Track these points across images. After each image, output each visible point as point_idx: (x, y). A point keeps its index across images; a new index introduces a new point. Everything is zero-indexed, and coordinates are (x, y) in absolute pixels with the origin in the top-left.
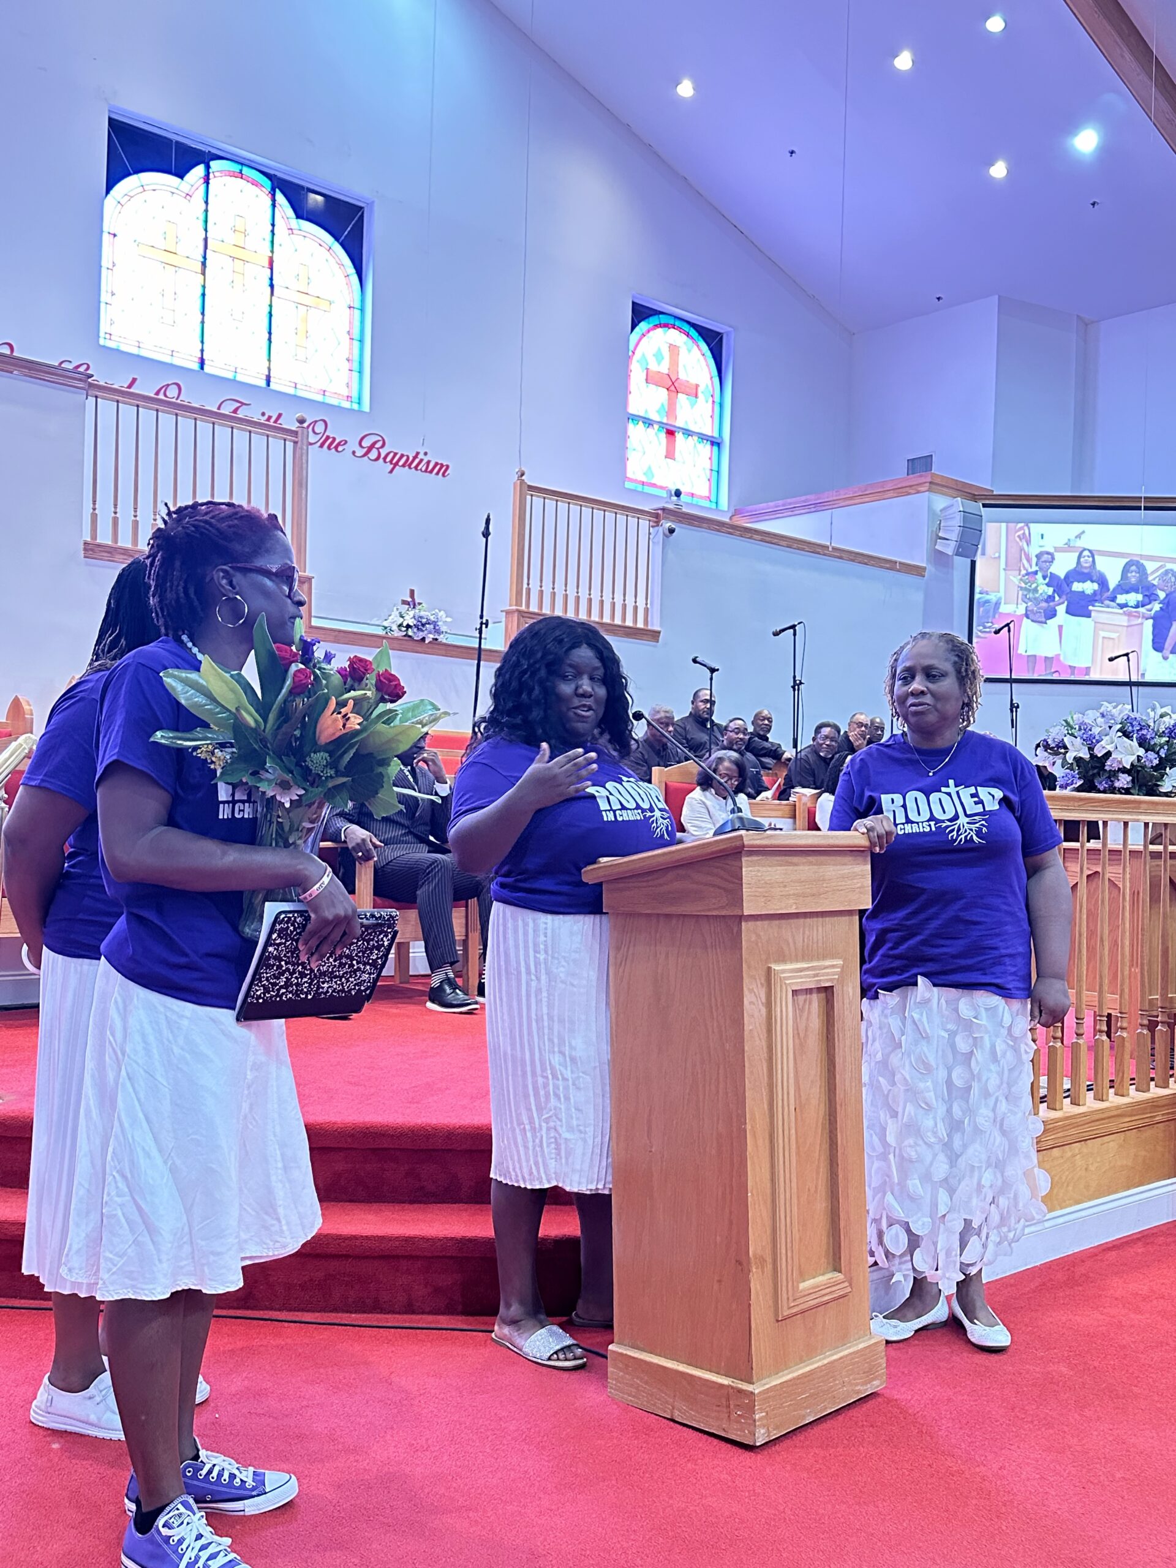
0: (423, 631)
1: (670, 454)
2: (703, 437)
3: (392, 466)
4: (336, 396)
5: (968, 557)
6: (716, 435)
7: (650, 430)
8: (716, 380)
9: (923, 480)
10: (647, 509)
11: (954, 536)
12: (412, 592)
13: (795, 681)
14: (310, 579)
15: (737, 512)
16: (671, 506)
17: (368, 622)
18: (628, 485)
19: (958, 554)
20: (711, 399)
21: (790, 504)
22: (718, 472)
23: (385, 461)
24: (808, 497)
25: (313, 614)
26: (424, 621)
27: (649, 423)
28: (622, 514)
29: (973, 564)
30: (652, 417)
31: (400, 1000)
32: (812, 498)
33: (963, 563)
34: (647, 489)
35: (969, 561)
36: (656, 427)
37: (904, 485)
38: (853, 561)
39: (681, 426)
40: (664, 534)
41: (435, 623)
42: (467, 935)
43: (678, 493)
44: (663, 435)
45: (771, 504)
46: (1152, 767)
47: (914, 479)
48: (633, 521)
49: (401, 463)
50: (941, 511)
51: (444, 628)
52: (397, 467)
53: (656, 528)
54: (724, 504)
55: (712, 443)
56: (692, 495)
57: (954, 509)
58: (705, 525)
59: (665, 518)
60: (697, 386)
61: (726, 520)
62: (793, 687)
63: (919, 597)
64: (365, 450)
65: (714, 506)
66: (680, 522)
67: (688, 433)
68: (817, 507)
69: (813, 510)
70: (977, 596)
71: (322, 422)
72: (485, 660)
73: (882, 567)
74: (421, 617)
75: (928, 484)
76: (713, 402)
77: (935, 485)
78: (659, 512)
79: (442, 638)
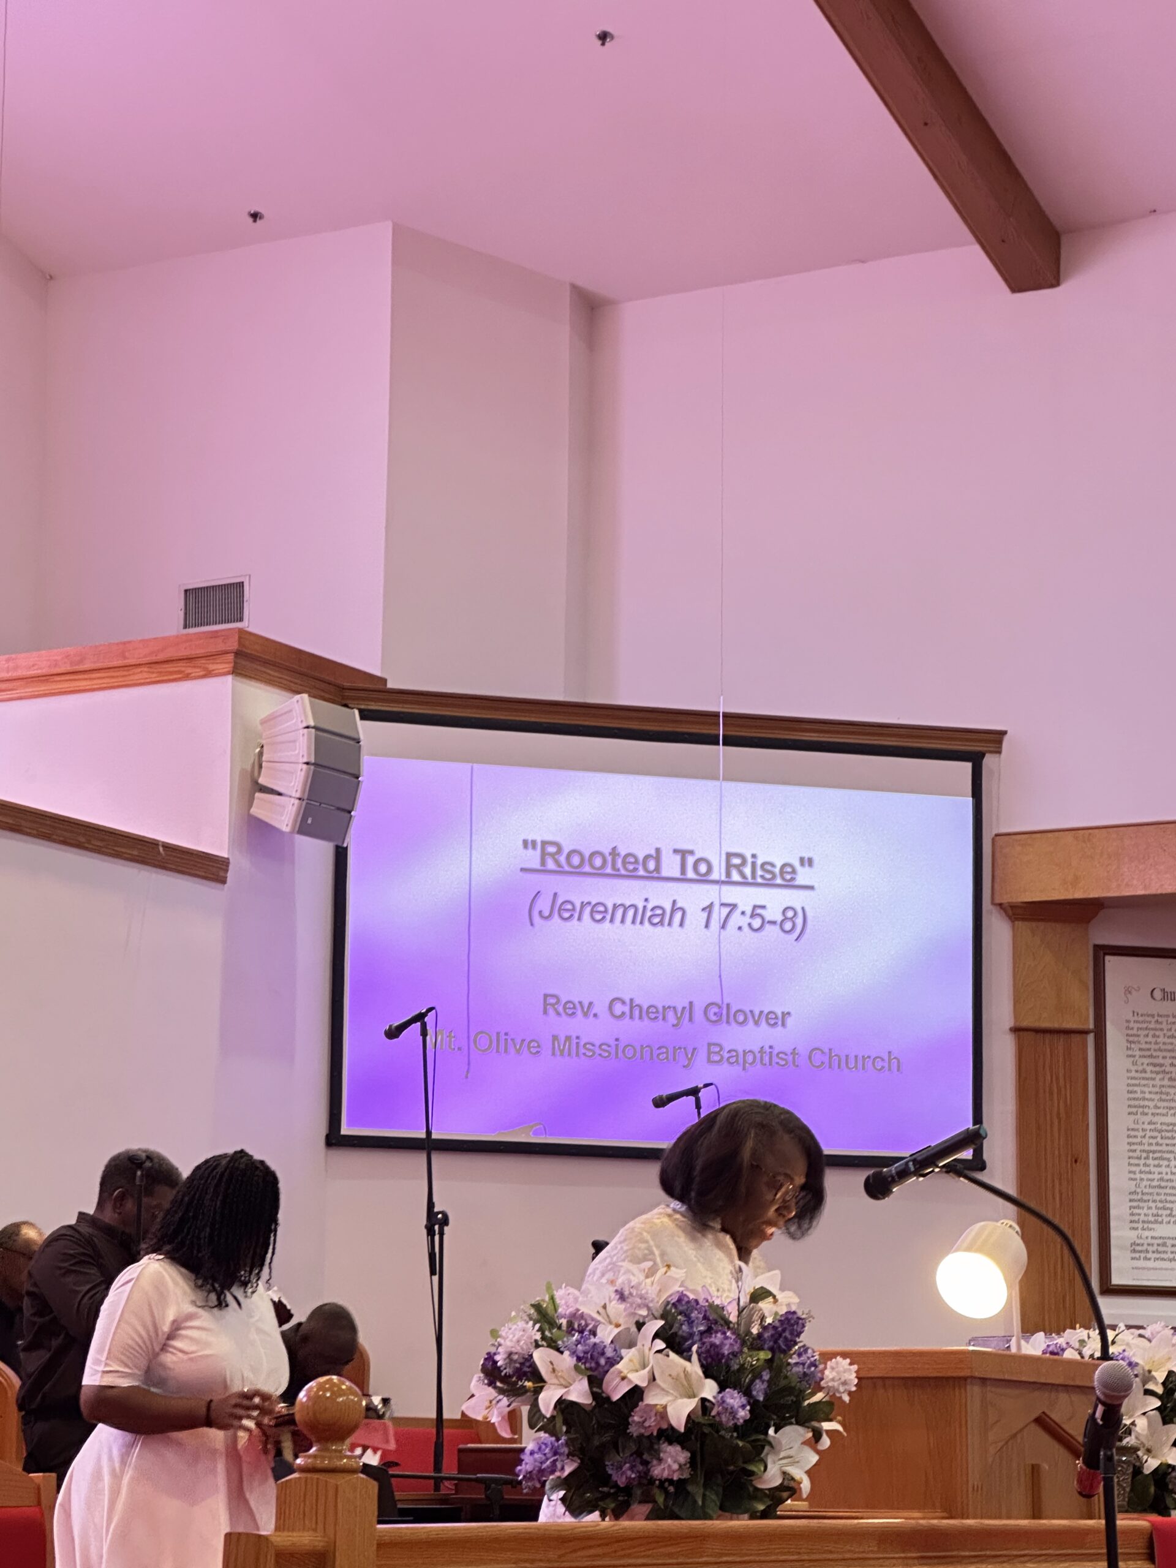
5: (332, 839)
11: (294, 785)
19: (303, 830)
29: (341, 856)
35: (329, 851)
37: (176, 652)
46: (736, 1428)
47: (200, 642)
50: (264, 722)
57: (293, 722)
63: (213, 934)
73: (119, 855)
75: (231, 657)
77: (248, 663)
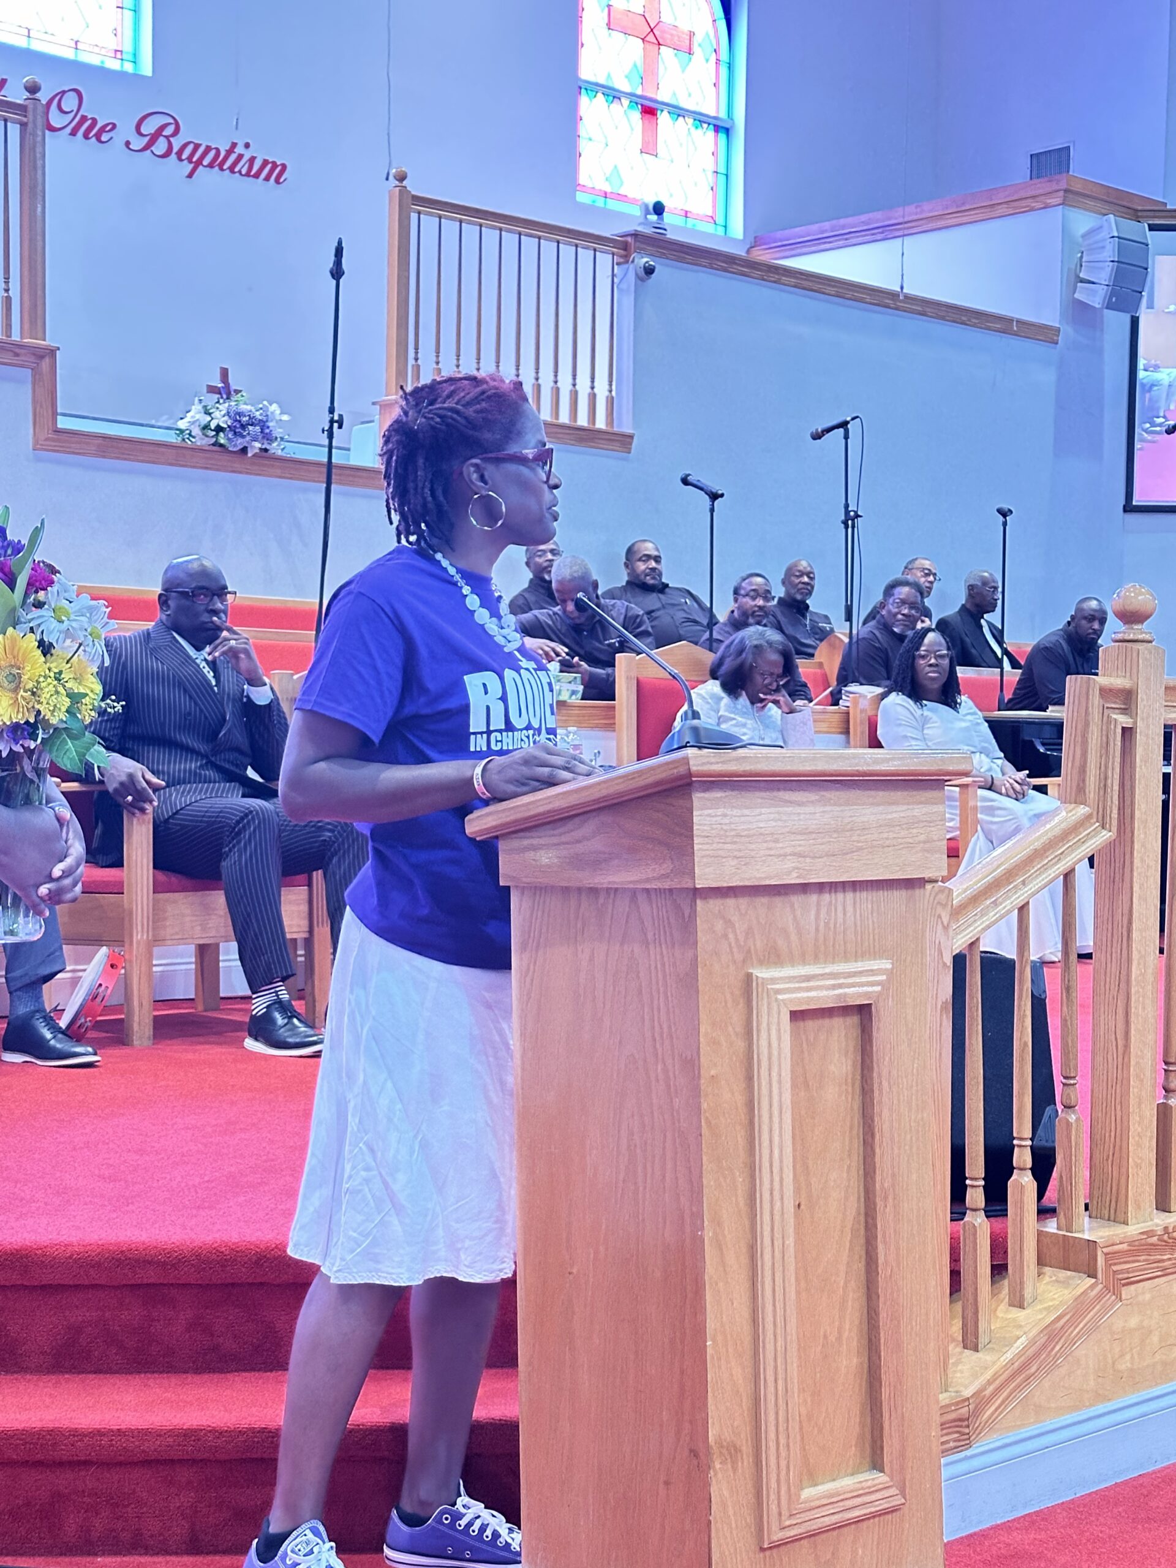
0: (243, 437)
1: (649, 148)
2: (701, 119)
3: (191, 166)
4: (96, 50)
5: (1128, 312)
6: (723, 114)
7: (615, 106)
8: (722, 24)
9: (1057, 188)
10: (608, 235)
11: (1104, 275)
12: (224, 373)
13: (847, 512)
14: (52, 352)
15: (757, 242)
16: (648, 231)
17: (153, 422)
18: (581, 197)
19: (1110, 306)
20: (713, 57)
21: (843, 227)
22: (727, 176)
23: (180, 159)
24: (871, 215)
25: (59, 411)
26: (245, 419)
27: (614, 95)
28: (570, 244)
29: (1135, 323)
30: (617, 86)
31: (201, 1039)
32: (877, 217)
33: (1117, 322)
34: (613, 205)
35: (1126, 318)
36: (625, 102)
37: (1023, 194)
38: (943, 318)
39: (666, 100)
40: (637, 275)
41: (263, 424)
42: (311, 931)
43: (659, 209)
44: (636, 115)
45: (815, 227)
47: (1041, 186)
48: (585, 255)
49: (206, 162)
50: (1084, 236)
51: (278, 432)
52: (201, 167)
53: (626, 266)
54: (737, 229)
55: (717, 129)
56: (686, 214)
57: (1104, 234)
58: (704, 261)
59: (639, 250)
60: (691, 34)
61: (741, 252)
62: (845, 523)
63: (1047, 378)
64: (146, 140)
65: (720, 231)
66: (662, 256)
67: (679, 112)
68: (885, 232)
69: (879, 237)
70: (1141, 374)
71: (73, 94)
72: (340, 483)
73: (989, 328)
74: (240, 414)
75: (1061, 193)
76: (718, 61)
77: (1072, 197)
78: (629, 239)
79: (275, 448)
